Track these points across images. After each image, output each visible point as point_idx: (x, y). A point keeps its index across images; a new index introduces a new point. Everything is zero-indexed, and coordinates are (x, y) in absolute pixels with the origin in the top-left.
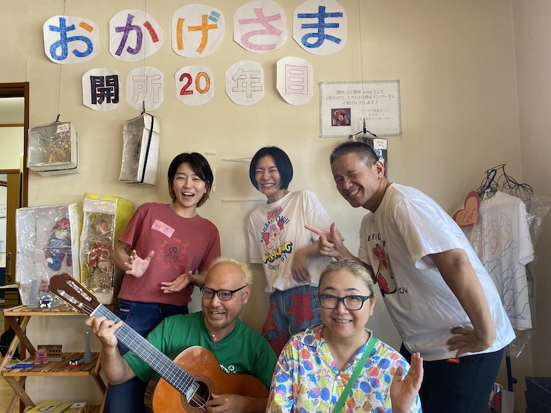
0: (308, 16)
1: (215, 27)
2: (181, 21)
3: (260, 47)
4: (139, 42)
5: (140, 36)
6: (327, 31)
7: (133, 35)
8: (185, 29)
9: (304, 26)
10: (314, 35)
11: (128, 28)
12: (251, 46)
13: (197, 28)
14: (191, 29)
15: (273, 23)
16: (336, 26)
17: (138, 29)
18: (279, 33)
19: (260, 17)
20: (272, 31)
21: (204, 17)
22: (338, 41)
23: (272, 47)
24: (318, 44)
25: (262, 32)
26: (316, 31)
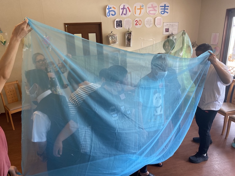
0: (162, 6)
1: (143, 9)
2: (135, 7)
3: (152, 14)
4: (126, 12)
6: (166, 10)
7: (125, 10)
8: (136, 9)
9: (161, 9)
10: (163, 11)
11: (123, 9)
12: (150, 14)
13: (139, 9)
15: (155, 8)
16: (168, 9)
17: (126, 9)
18: (156, 11)
19: (153, 7)
20: (155, 10)
21: (141, 6)
22: (168, 13)
23: (154, 14)
24: (164, 13)
25: (153, 10)
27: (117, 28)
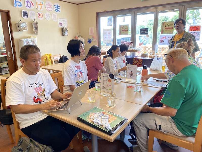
0: (56, 6)
1: (42, 5)
2: (37, 2)
3: (49, 10)
4: (30, 5)
5: (30, 4)
6: (58, 9)
7: (29, 3)
8: (38, 4)
9: (55, 8)
10: (56, 9)
11: (28, 2)
12: (48, 10)
13: (40, 5)
14: (39, 4)
15: (51, 6)
16: (59, 8)
18: (52, 8)
19: (49, 5)
20: (51, 8)
21: (41, 2)
22: (60, 11)
23: (51, 11)
24: (57, 11)
25: (50, 8)
26: (57, 9)
27: (24, 18)
